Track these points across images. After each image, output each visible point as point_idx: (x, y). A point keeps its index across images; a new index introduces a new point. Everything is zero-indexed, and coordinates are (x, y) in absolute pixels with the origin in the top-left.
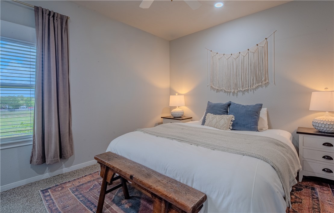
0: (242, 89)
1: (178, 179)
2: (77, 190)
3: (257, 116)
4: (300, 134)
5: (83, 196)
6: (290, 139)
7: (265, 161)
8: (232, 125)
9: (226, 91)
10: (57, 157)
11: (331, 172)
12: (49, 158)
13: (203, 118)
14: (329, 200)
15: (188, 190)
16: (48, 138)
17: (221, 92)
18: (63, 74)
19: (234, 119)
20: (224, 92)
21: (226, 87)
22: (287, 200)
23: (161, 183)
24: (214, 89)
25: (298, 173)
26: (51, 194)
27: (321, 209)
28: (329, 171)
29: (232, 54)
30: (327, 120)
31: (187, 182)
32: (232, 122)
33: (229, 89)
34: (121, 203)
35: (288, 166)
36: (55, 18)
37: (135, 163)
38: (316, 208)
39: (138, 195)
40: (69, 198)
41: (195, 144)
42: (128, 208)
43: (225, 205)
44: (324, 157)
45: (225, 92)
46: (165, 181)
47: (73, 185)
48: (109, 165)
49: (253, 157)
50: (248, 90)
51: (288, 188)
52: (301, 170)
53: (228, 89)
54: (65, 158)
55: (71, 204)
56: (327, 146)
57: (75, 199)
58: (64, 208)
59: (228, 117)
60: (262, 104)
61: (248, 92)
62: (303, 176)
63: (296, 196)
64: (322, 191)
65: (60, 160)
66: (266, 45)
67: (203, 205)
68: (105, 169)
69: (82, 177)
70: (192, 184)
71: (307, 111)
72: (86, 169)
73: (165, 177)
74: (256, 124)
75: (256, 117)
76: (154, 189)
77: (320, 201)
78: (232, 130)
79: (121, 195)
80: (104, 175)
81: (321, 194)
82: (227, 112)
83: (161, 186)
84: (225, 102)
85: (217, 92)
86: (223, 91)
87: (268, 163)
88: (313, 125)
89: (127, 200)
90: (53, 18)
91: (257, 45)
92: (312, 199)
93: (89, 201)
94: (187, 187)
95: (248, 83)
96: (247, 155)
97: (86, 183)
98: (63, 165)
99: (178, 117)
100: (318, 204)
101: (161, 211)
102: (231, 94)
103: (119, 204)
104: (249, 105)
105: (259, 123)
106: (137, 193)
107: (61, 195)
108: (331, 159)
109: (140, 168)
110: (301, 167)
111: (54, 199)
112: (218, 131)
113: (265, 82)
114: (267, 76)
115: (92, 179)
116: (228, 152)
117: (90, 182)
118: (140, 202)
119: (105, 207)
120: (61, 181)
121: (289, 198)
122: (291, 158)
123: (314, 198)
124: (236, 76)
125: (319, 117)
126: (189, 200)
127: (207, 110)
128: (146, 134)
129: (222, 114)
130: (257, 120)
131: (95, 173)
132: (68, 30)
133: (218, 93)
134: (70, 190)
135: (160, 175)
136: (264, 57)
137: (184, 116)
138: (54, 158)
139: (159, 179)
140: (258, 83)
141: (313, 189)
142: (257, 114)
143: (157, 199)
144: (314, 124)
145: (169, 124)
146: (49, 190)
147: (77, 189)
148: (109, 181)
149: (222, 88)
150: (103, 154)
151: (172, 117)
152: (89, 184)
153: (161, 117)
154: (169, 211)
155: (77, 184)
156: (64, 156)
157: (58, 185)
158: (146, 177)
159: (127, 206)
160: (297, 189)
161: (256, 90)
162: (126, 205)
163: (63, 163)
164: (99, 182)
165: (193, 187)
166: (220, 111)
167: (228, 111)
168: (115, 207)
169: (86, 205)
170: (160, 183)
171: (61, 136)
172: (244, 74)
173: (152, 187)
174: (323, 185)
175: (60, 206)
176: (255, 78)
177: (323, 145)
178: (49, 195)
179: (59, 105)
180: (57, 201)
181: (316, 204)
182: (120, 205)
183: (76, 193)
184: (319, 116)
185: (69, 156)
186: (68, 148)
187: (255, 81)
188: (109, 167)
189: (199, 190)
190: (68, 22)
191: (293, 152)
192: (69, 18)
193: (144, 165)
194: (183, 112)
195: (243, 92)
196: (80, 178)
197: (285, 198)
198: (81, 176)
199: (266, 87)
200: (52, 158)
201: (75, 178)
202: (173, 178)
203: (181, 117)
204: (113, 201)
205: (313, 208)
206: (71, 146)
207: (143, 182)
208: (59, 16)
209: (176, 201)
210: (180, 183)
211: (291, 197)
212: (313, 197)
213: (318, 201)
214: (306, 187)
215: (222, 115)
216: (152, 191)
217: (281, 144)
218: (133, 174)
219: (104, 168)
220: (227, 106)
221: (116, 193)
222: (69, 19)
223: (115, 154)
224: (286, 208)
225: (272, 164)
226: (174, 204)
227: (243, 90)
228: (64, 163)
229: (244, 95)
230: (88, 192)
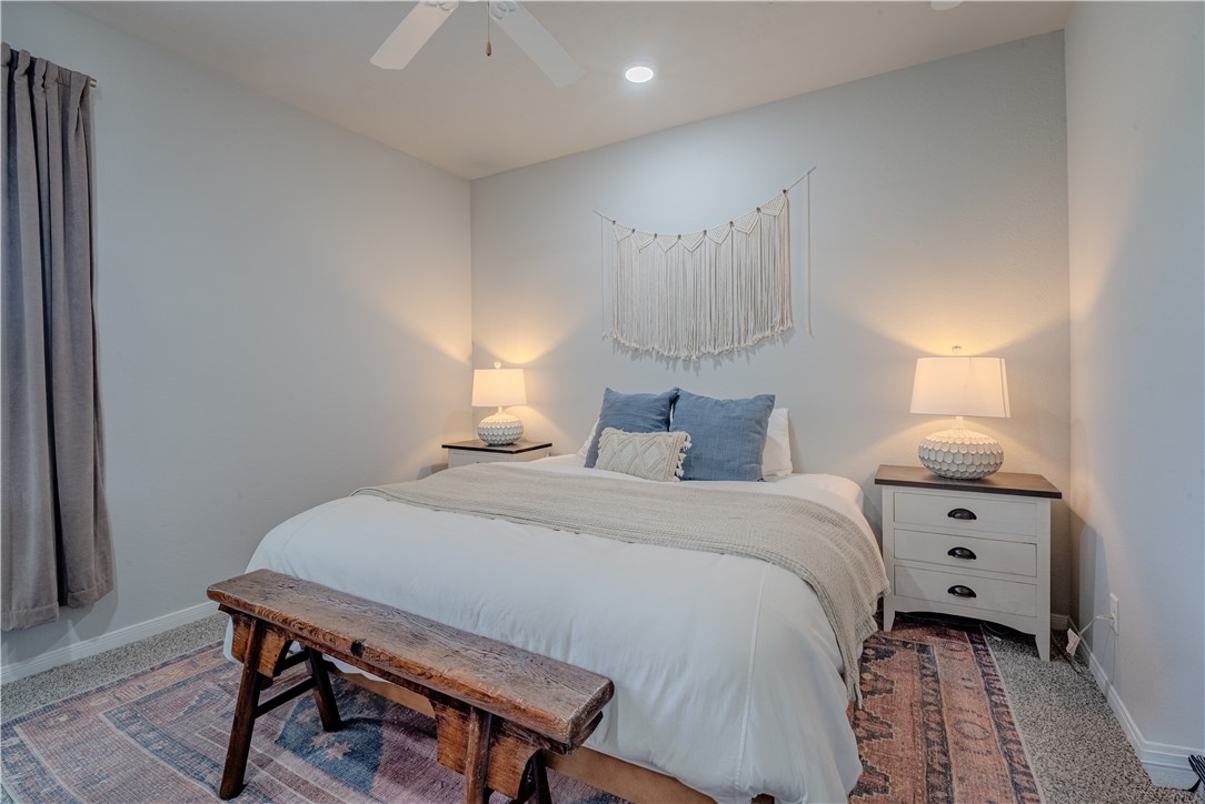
0: (712, 350)
1: (517, 641)
2: (135, 716)
3: (759, 433)
4: (883, 486)
5: (164, 736)
6: (857, 502)
7: (784, 567)
8: (682, 465)
9: (662, 355)
10: (50, 601)
11: (971, 594)
12: (13, 608)
13: (588, 444)
14: (966, 676)
15: (554, 671)
16: (11, 530)
17: (647, 357)
18: (70, 291)
19: (689, 445)
20: (657, 360)
21: (663, 342)
22: (849, 679)
23: (463, 657)
24: (625, 349)
25: (881, 602)
26: (27, 741)
27: (945, 705)
28: (966, 591)
29: (679, 237)
30: (959, 442)
31: (548, 649)
32: (683, 456)
33: (673, 347)
34: (313, 746)
35: (852, 580)
36: (38, 80)
37: (366, 602)
38: (930, 704)
39: (373, 715)
40: (106, 747)
41: (569, 528)
42: (340, 758)
43: (670, 704)
44: (952, 553)
45: (660, 357)
46: (475, 652)
47: (118, 699)
48: (268, 616)
49: (751, 556)
50: (730, 352)
51: (853, 644)
52: (889, 591)
53: (670, 349)
54: (79, 604)
55: (119, 767)
56: (961, 518)
57: (132, 749)
58: (87, 783)
59: (670, 440)
60: (774, 397)
61: (732, 360)
62: (897, 614)
63: (875, 674)
64: (948, 654)
65: (60, 611)
66: (785, 210)
67: (601, 713)
68: (252, 629)
69: (152, 669)
70: (566, 653)
71: (903, 415)
72: (166, 639)
73: (473, 639)
74: (758, 460)
75: (757, 436)
76: (442, 678)
77: (942, 682)
78: (682, 479)
79: (308, 719)
80: (247, 652)
81: (943, 661)
82: (668, 423)
83: (465, 665)
84: (662, 390)
85: (633, 358)
86: (654, 353)
87: (794, 572)
88: (922, 459)
89: (333, 733)
90: (26, 77)
91: (758, 209)
92: (921, 679)
93: (188, 750)
94: (549, 662)
95: (730, 329)
96: (732, 553)
97: (168, 690)
98: (72, 632)
99: (502, 445)
100: (935, 691)
101: (466, 747)
102: (680, 363)
103: (303, 749)
104: (734, 399)
105: (766, 455)
106: (368, 709)
107: (71, 740)
108: (972, 556)
109: (385, 616)
110: (887, 583)
111: (42, 759)
112: (640, 483)
113: (781, 328)
114: (786, 307)
115: (193, 673)
116: (676, 547)
117: (184, 683)
118: (380, 737)
119: (254, 765)
120: (64, 692)
121: (854, 674)
122: (861, 557)
123: (926, 676)
124: (695, 306)
125: (937, 434)
126: (559, 700)
127: (603, 417)
128: (394, 504)
129: (650, 431)
130: (759, 448)
131: (202, 651)
132: (89, 125)
133: (638, 360)
134: (108, 718)
135: (458, 634)
136: (778, 249)
137: (525, 441)
138: (35, 606)
139: (456, 645)
140: (762, 329)
141: (923, 649)
142: (758, 427)
143: (450, 711)
144: (925, 454)
145: (473, 468)
146: (17, 729)
147: (136, 713)
148: (267, 670)
149: (649, 347)
150: (240, 578)
151: (483, 445)
152: (182, 693)
153: (444, 446)
154: (493, 745)
155: (132, 694)
156: (73, 598)
157: (52, 707)
158: (410, 643)
159: (333, 754)
160: (875, 651)
161: (754, 353)
162: (330, 751)
163: (70, 621)
164: (222, 683)
165: (570, 662)
166: (645, 419)
167: (671, 420)
168: (289, 762)
169: (176, 766)
170: (459, 658)
171: (64, 521)
172: (720, 300)
173: (434, 674)
174: (950, 637)
175: (72, 778)
176: (751, 314)
177: (950, 515)
178: (22, 745)
179: (56, 405)
180: (58, 764)
181: (932, 692)
182: (310, 753)
183: (133, 728)
184: (938, 431)
185: (96, 595)
186: (94, 567)
187: (751, 325)
188: (270, 620)
189: (590, 668)
190: (90, 96)
191: (865, 540)
192: (92, 82)
193: (396, 606)
194: (521, 427)
195: (718, 358)
196: (145, 673)
197: (843, 676)
198: (148, 667)
199: (784, 342)
200: (26, 607)
201: (122, 676)
202: (503, 640)
203: (512, 444)
204: (282, 741)
205: (924, 704)
206: (104, 558)
207: (399, 661)
208: (53, 75)
209: (516, 708)
210: (526, 651)
211: (861, 678)
212: (924, 671)
213: (937, 681)
214: (905, 644)
215: (654, 434)
216: (435, 684)
217: (830, 515)
218: (361, 637)
219: (248, 626)
220: (666, 402)
221: (291, 713)
222: (94, 86)
223: (287, 577)
224: (847, 703)
225: (805, 576)
226: (511, 717)
227: (717, 352)
228: (74, 625)
229: (718, 367)
230: (182, 718)
